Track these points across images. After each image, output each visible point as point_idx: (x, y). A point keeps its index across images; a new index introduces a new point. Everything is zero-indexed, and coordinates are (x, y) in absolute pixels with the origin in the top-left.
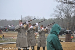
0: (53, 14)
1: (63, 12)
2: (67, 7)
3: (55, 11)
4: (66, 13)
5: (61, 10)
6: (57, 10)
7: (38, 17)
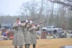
0: (19, 11)
1: (29, 9)
2: (33, 5)
3: (21, 8)
4: (31, 11)
5: (27, 7)
6: (23, 7)
7: (3, 14)
